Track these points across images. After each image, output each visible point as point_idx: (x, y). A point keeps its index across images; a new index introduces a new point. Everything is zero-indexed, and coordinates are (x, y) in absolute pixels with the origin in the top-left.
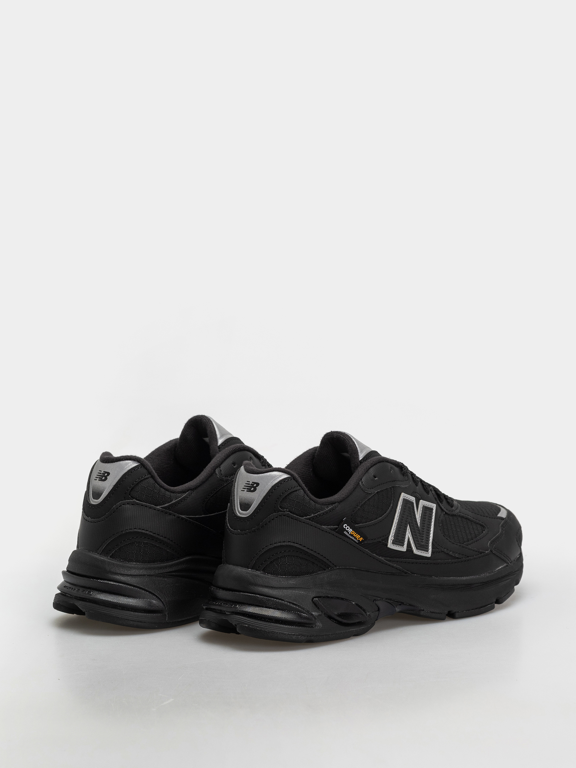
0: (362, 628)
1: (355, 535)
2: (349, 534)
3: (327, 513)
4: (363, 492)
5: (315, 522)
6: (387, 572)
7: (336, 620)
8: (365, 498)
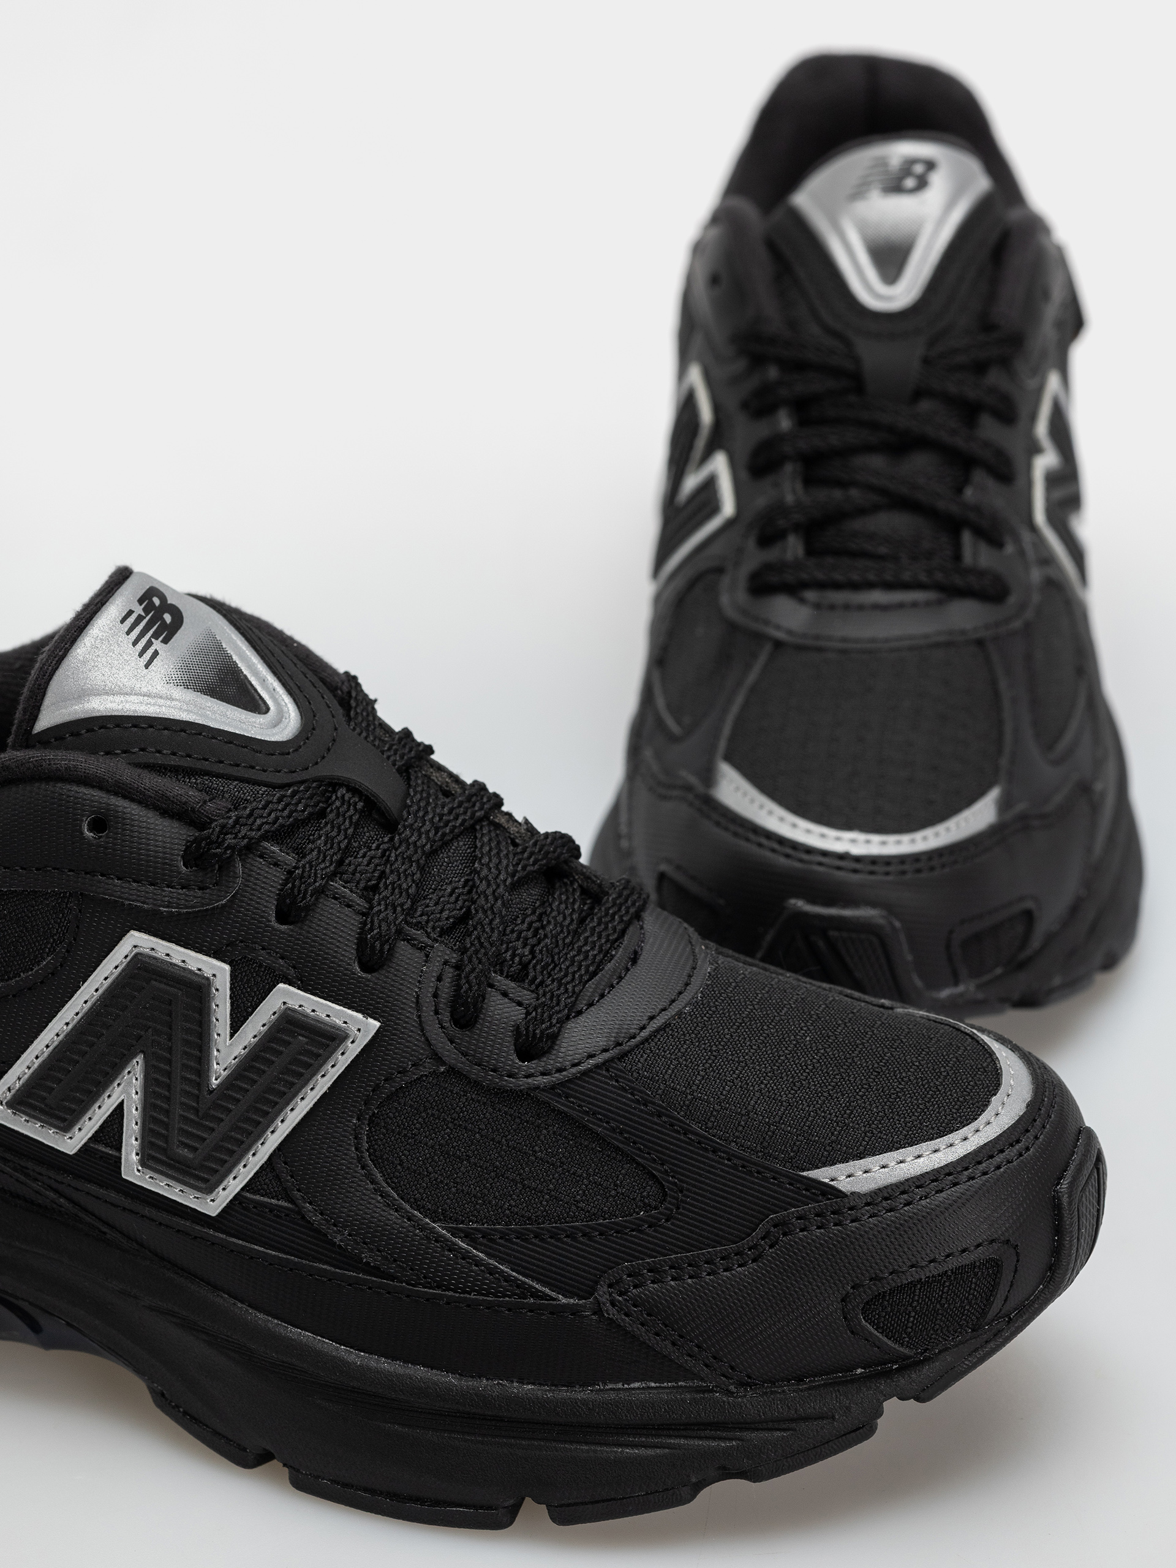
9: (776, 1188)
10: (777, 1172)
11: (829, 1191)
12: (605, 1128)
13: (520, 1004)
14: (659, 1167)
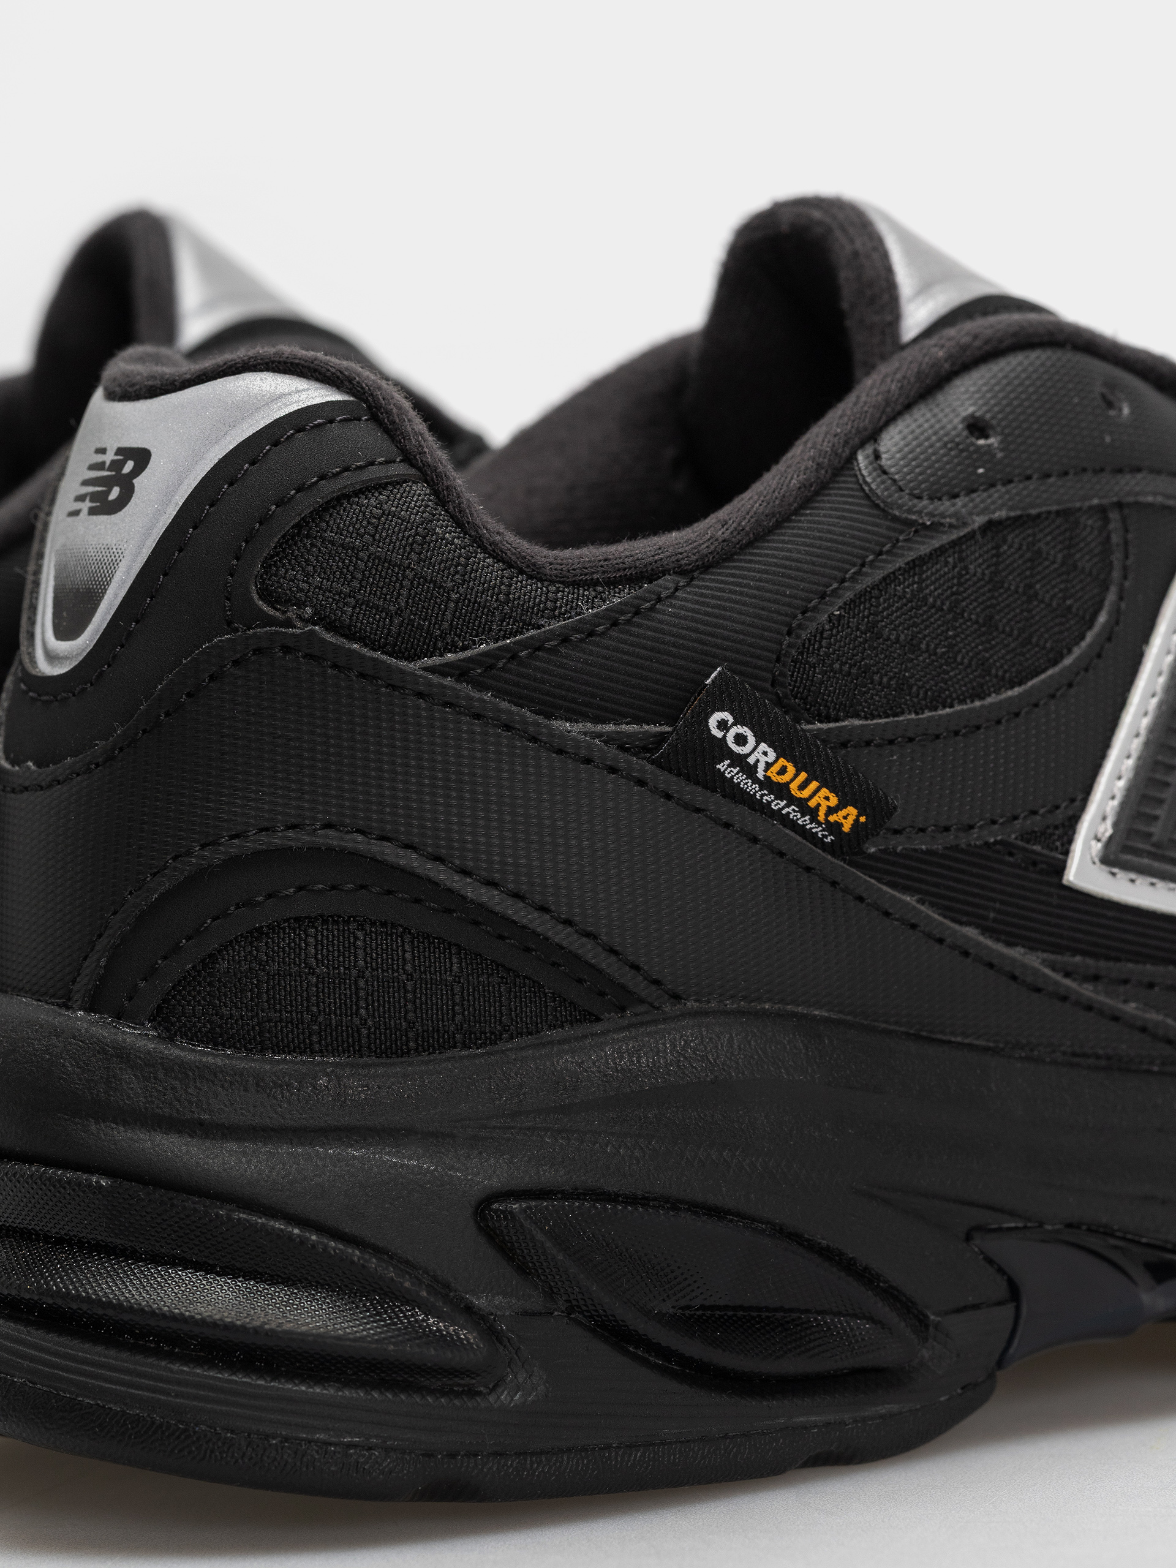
0: (883, 1410)
1: (802, 787)
2: (756, 780)
3: (591, 634)
4: (875, 512)
5: (499, 693)
6: (1074, 1054)
7: (666, 1353)
8: (888, 552)
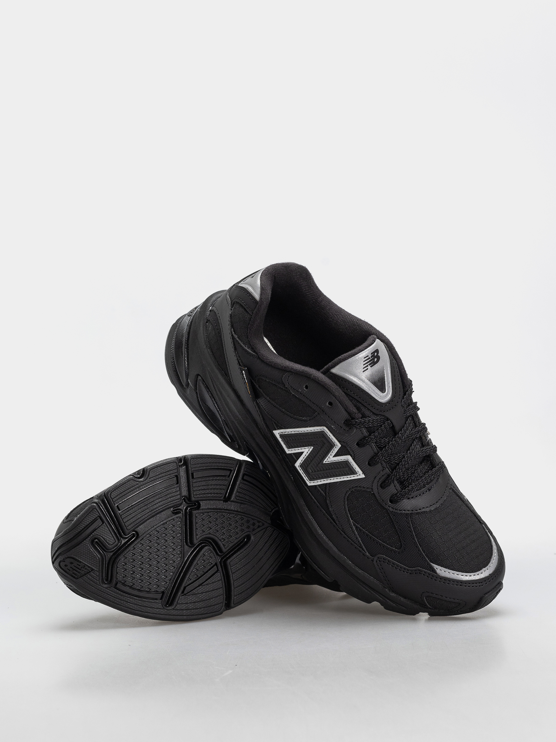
9: (424, 563)
10: (426, 560)
11: (434, 571)
12: (398, 527)
13: (397, 490)
14: (403, 542)
